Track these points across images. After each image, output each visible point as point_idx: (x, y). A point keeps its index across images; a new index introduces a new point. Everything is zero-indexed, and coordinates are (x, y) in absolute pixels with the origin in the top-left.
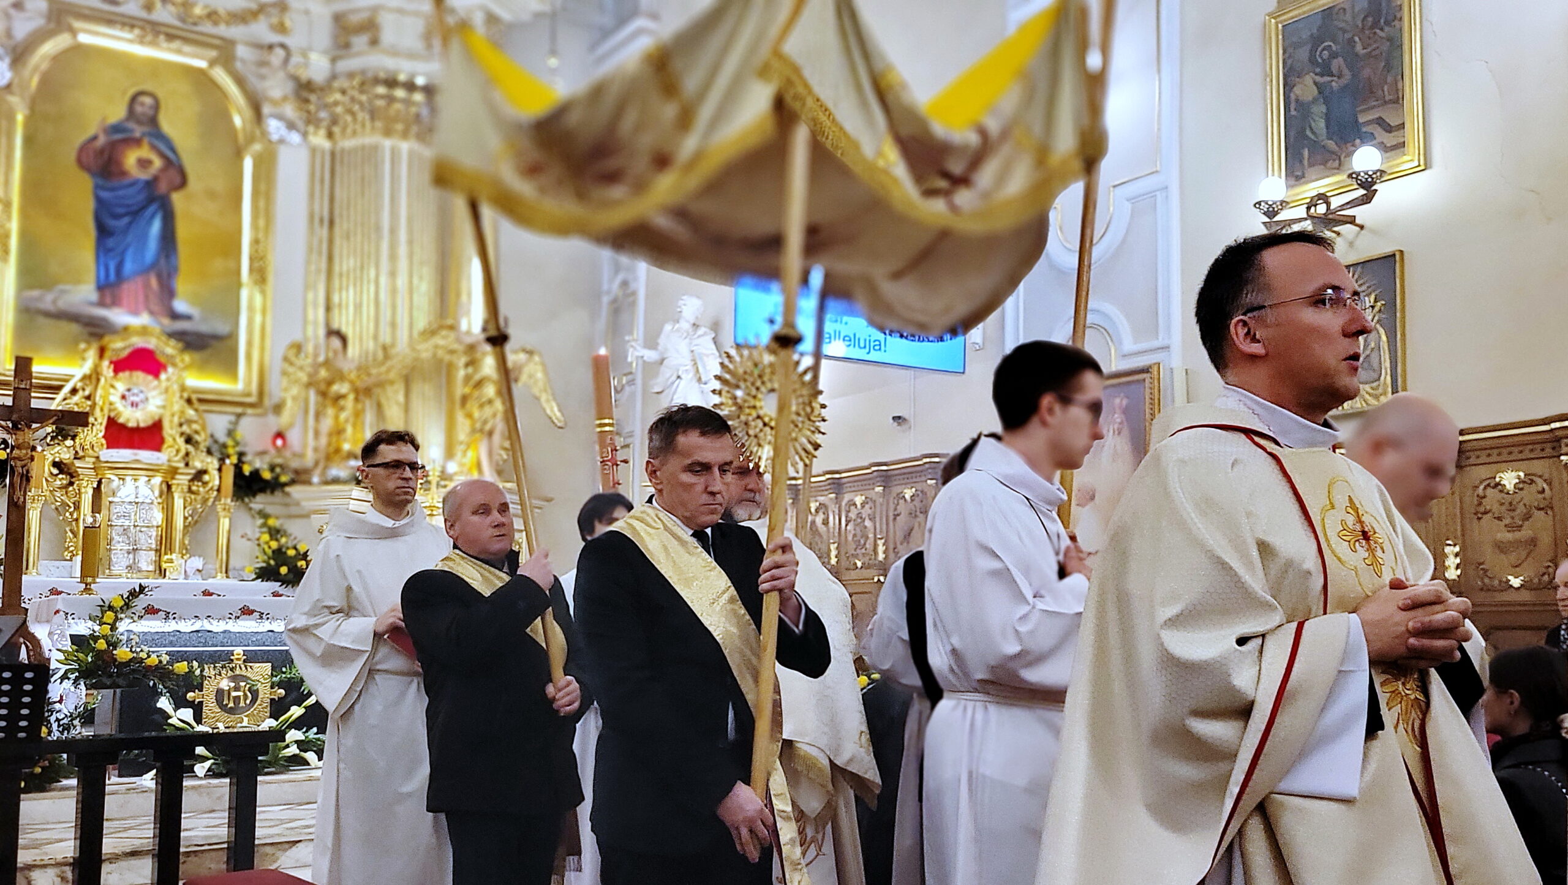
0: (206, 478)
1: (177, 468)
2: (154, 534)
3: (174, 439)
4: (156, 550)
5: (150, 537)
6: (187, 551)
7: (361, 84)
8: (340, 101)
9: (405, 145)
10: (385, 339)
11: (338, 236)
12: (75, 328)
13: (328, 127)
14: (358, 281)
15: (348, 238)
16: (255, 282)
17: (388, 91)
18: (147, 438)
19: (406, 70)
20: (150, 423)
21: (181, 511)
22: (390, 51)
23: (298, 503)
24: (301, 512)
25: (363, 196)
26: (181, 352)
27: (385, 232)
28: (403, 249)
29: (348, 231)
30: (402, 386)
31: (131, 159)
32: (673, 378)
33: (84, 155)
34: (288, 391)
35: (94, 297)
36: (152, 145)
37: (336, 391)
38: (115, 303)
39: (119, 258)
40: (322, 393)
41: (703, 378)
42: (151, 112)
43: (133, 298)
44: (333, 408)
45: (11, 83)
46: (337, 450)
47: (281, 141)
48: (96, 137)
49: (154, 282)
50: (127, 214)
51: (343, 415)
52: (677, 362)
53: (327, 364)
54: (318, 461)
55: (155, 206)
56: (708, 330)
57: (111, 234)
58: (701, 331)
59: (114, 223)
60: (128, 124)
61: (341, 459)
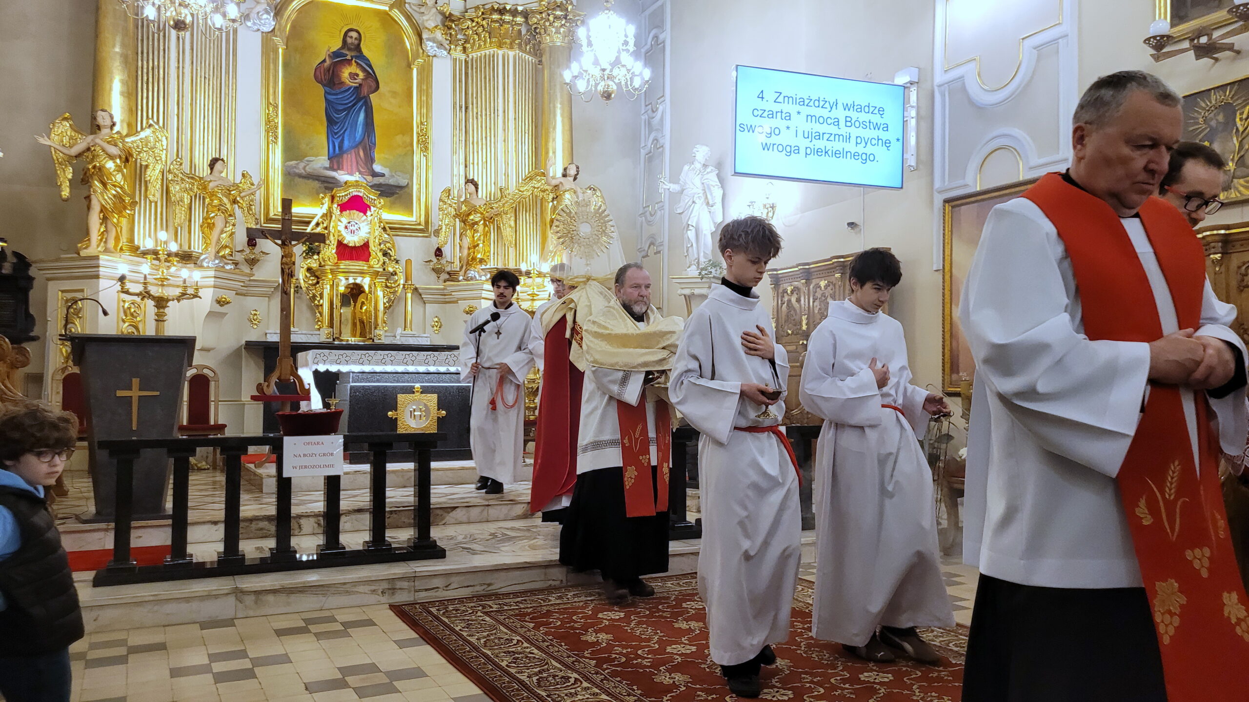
0: (396, 278)
3: (376, 254)
7: (483, 13)
8: (470, 26)
9: (511, 53)
10: (502, 183)
11: (471, 117)
12: (316, 184)
13: (463, 44)
14: (484, 147)
15: (477, 118)
16: (421, 150)
17: (499, 17)
18: (359, 253)
19: (511, 3)
20: (362, 244)
21: (382, 299)
23: (451, 294)
24: (453, 299)
25: (486, 89)
26: (378, 196)
27: (500, 113)
28: (511, 124)
29: (477, 113)
30: (513, 215)
31: (346, 73)
32: (690, 203)
33: (318, 73)
34: (443, 220)
35: (327, 164)
36: (358, 64)
37: (472, 220)
38: (339, 168)
39: (341, 138)
40: (464, 221)
41: (711, 202)
42: (356, 42)
43: (349, 164)
44: (471, 231)
45: (274, 28)
46: (474, 259)
47: (435, 56)
48: (324, 61)
49: (361, 153)
50: (344, 110)
51: (477, 235)
52: (693, 191)
53: (466, 202)
54: (462, 266)
55: (360, 103)
56: (714, 168)
57: (335, 123)
58: (709, 169)
59: (337, 116)
60: (343, 51)
61: (476, 264)
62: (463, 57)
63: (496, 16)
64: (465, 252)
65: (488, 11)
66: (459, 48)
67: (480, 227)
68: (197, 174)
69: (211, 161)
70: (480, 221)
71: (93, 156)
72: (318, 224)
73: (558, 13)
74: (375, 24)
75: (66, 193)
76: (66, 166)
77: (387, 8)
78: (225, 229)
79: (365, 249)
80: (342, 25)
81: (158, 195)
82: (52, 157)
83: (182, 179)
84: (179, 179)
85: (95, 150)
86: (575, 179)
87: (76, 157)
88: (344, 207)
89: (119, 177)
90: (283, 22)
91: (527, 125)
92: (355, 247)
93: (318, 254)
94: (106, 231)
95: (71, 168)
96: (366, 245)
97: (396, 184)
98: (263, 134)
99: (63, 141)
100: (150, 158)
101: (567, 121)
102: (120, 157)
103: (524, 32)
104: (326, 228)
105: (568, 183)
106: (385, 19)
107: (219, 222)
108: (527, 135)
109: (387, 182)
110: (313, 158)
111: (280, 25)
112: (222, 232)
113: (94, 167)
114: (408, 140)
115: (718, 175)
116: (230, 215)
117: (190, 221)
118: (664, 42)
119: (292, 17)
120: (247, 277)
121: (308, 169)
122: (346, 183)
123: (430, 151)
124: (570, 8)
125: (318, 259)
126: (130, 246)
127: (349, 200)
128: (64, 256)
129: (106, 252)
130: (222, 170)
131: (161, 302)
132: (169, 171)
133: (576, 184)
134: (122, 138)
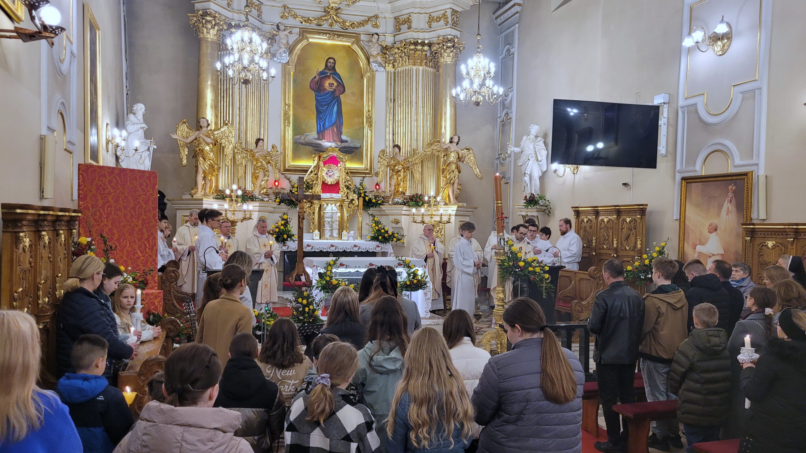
0: (354, 202)
1: (345, 199)
2: (338, 223)
3: (343, 188)
4: (339, 230)
5: (336, 225)
6: (349, 229)
7: (405, 45)
8: (397, 52)
9: (421, 68)
10: (414, 146)
11: (397, 106)
12: (310, 148)
13: (393, 63)
14: (404, 124)
15: (400, 107)
16: (368, 126)
17: (415, 47)
18: (333, 188)
19: (421, 38)
20: (335, 183)
21: (346, 215)
22: (416, 31)
23: (384, 211)
24: (385, 214)
25: (406, 90)
26: (345, 156)
27: (414, 104)
28: (420, 110)
29: (400, 104)
30: (421, 164)
31: (327, 84)
32: (526, 160)
33: (312, 84)
34: (380, 167)
35: (316, 136)
36: (333, 78)
37: (397, 169)
38: (323, 138)
39: (324, 121)
40: (393, 170)
41: (539, 159)
42: (333, 65)
43: (328, 135)
44: (396, 175)
45: (288, 61)
46: (398, 191)
47: (377, 71)
48: (315, 77)
49: (335, 129)
50: (326, 105)
51: (399, 178)
52: (528, 153)
53: (393, 158)
54: (391, 195)
55: (335, 101)
56: (541, 139)
57: (321, 113)
58: (539, 139)
59: (322, 109)
60: (326, 71)
61: (399, 195)
62: (393, 70)
63: (412, 47)
64: (393, 188)
65: (407, 43)
66: (391, 65)
67: (402, 174)
68: (249, 148)
69: (256, 140)
70: (401, 170)
71: (199, 143)
72: (311, 172)
73: (449, 45)
74: (343, 54)
75: (185, 162)
76: (184, 147)
77: (350, 44)
78: (264, 179)
79: (337, 185)
81: (230, 162)
82: (178, 143)
83: (242, 152)
84: (240, 152)
85: (199, 140)
86: (457, 144)
87: (190, 143)
88: (325, 163)
90: (293, 57)
91: (429, 111)
92: (331, 185)
93: (312, 189)
94: (205, 183)
95: (187, 149)
96: (338, 183)
97: (354, 146)
98: (282, 121)
99: (183, 135)
100: (226, 142)
101: (452, 109)
102: (212, 143)
103: (428, 55)
104: (316, 174)
105: (453, 147)
106: (349, 50)
107: (261, 175)
108: (429, 116)
109: (349, 146)
110: (308, 133)
112: (262, 181)
113: (199, 149)
114: (361, 121)
115: (545, 142)
116: (267, 171)
117: (245, 173)
118: (513, 54)
119: (298, 53)
120: (275, 205)
121: (306, 140)
122: (327, 149)
123: (373, 127)
124: (456, 40)
125: (312, 192)
126: (216, 190)
127: (329, 159)
128: (184, 197)
129: (205, 195)
130: (262, 145)
131: (233, 223)
132: (235, 147)
133: (457, 147)
134: (213, 133)
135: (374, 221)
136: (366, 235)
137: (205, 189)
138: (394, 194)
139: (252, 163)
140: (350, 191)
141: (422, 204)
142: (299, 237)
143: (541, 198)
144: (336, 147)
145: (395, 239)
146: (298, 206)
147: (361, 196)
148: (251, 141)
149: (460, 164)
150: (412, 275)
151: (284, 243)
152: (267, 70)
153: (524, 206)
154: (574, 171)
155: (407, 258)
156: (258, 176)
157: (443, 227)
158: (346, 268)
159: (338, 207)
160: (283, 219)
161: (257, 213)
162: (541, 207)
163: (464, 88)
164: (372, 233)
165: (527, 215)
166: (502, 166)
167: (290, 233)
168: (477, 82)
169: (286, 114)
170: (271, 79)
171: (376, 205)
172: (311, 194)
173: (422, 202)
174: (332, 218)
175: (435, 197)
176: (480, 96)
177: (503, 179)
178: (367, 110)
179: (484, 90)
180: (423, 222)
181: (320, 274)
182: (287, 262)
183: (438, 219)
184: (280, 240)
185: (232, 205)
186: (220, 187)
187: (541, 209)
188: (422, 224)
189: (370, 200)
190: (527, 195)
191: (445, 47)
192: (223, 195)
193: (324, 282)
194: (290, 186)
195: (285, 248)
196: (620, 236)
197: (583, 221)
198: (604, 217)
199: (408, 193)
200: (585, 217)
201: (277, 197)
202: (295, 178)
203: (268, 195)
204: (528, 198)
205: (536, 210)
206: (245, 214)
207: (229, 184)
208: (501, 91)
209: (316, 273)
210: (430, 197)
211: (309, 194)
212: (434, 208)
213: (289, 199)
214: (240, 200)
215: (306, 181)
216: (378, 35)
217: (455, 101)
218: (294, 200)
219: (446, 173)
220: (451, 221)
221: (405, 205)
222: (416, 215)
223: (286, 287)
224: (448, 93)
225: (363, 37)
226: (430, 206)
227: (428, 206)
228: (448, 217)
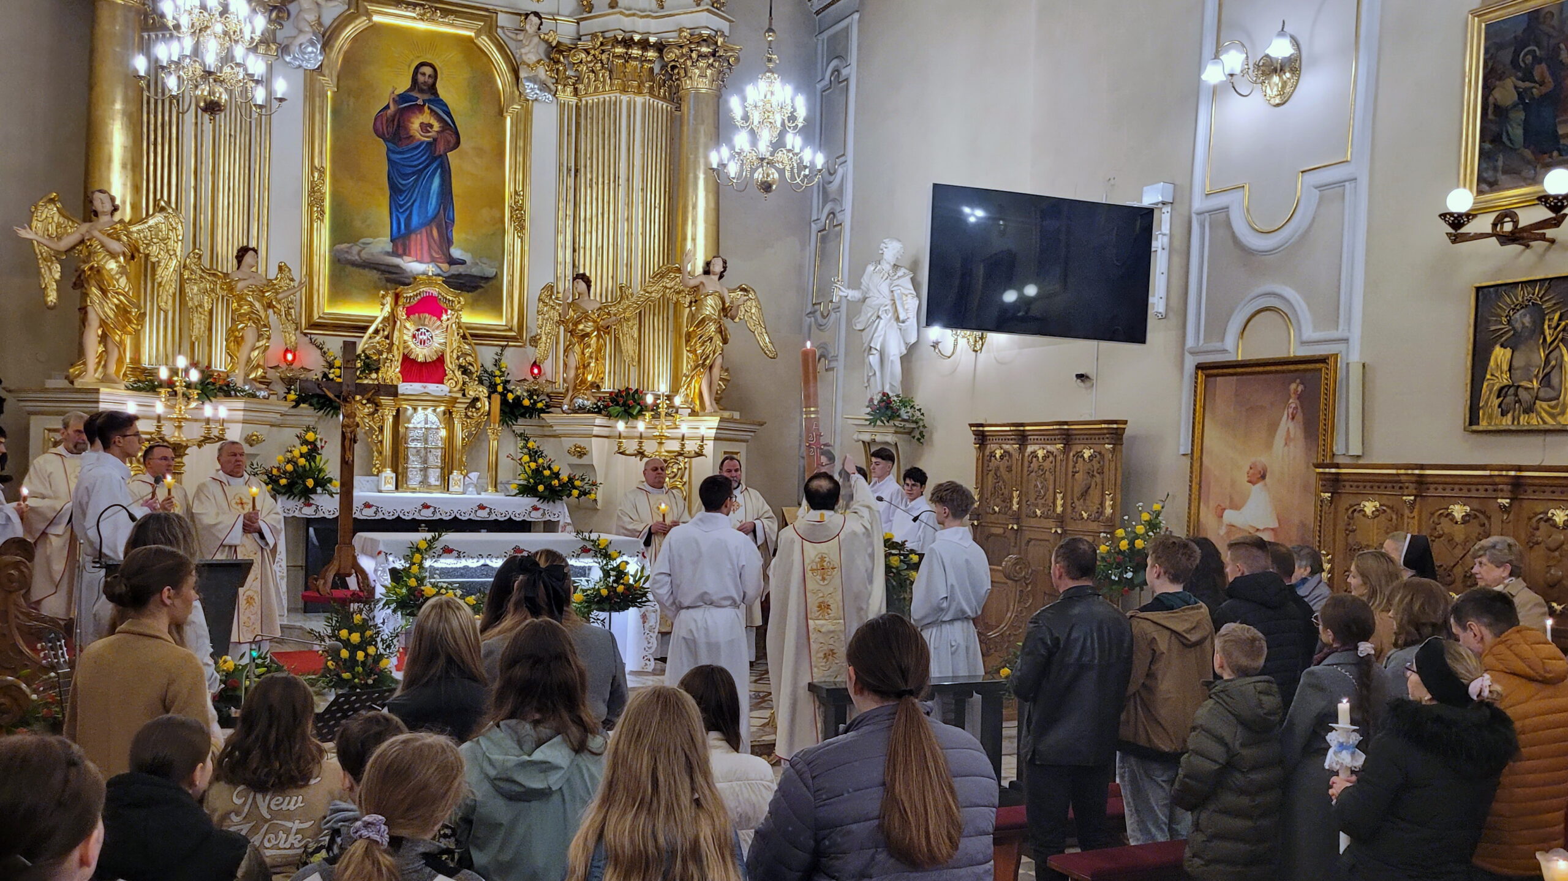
0: (479, 405)
1: (457, 398)
2: (440, 454)
3: (453, 372)
4: (442, 469)
5: (437, 457)
6: (466, 468)
7: (602, 44)
8: (584, 60)
9: (639, 100)
10: (622, 279)
11: (583, 185)
12: (375, 275)
13: (574, 84)
14: (600, 226)
15: (591, 187)
16: (515, 229)
17: (625, 50)
18: (433, 370)
19: (641, 31)
20: (435, 358)
21: (459, 434)
22: (627, 12)
23: (551, 426)
24: (554, 433)
25: (604, 148)
26: (458, 296)
27: (622, 181)
28: (637, 196)
29: (591, 180)
30: (637, 322)
31: (415, 124)
32: (874, 318)
33: (379, 123)
34: (543, 327)
35: (389, 247)
36: (432, 110)
37: (582, 330)
38: (405, 252)
39: (408, 212)
40: (572, 333)
41: (902, 317)
42: (430, 81)
43: (419, 247)
44: (579, 345)
45: (321, 65)
46: (583, 382)
47: (536, 100)
48: (387, 107)
49: (435, 233)
50: (413, 174)
51: (587, 351)
52: (877, 302)
53: (574, 304)
54: (567, 390)
55: (435, 165)
56: (907, 271)
57: (401, 192)
58: (900, 273)
59: (404, 182)
60: (413, 94)
61: (586, 389)
62: (574, 100)
63: (619, 50)
64: (572, 373)
65: (608, 41)
66: (569, 89)
67: (593, 341)
68: (220, 269)
69: (239, 251)
70: (593, 331)
71: (90, 253)
72: (377, 332)
73: (704, 50)
74: (455, 55)
75: (52, 297)
76: (52, 262)
77: (472, 34)
78: (258, 344)
79: (438, 364)
80: (412, 57)
81: (170, 302)
82: (34, 250)
83: (201, 277)
84: (198, 277)
85: (91, 245)
86: (721, 277)
87: (66, 251)
88: (410, 312)
89: (123, 281)
90: (333, 55)
91: (657, 198)
92: (425, 364)
93: (377, 370)
94: (106, 351)
95: (58, 266)
96: (441, 360)
97: (479, 274)
98: (306, 208)
99: (48, 230)
100: (162, 252)
101: (711, 197)
102: (124, 254)
103: (657, 70)
104: (387, 337)
105: (712, 284)
106: (469, 47)
108: (657, 210)
109: (468, 273)
110: (370, 240)
111: (329, 58)
112: (253, 349)
113: (91, 268)
114: (498, 215)
115: (913, 280)
116: (265, 326)
117: (210, 329)
118: (847, 80)
119: (345, 47)
120: (285, 407)
121: (364, 255)
122: (415, 278)
123: (527, 232)
124: (720, 41)
125: (377, 379)
126: (134, 369)
127: (419, 301)
128: (51, 384)
129: (106, 380)
130: (253, 263)
131: (179, 449)
132: (185, 266)
133: (721, 285)
134: (126, 229)
135: (526, 450)
136: (508, 483)
137: (105, 366)
138: (575, 387)
139: (228, 304)
140: (471, 379)
141: (640, 413)
142: (342, 485)
143: (905, 403)
144: (439, 275)
145: (575, 492)
146: (342, 410)
147: (495, 391)
148: (227, 251)
149: (727, 322)
150: (613, 573)
151: (308, 498)
152: (266, 81)
153: (866, 420)
154: (975, 346)
155: (601, 534)
156: (242, 337)
157: (687, 466)
158: (459, 557)
159: (441, 415)
160: (305, 442)
161: (241, 425)
162: (903, 423)
163: (737, 150)
164: (521, 477)
165: (874, 441)
166: (820, 330)
167: (321, 476)
168: (766, 138)
169: (314, 192)
170: (276, 104)
171: (532, 411)
172: (376, 382)
173: (639, 407)
174: (426, 441)
175: (669, 398)
176: (773, 170)
177: (823, 359)
178: (512, 190)
179: (781, 156)
180: (641, 454)
181: (394, 573)
182: (313, 544)
183: (675, 446)
184: (296, 491)
185: (173, 407)
186: (145, 362)
187: (904, 428)
188: (638, 458)
189: (518, 399)
190: (875, 397)
191: (694, 55)
192: (152, 381)
193: (404, 591)
194: (325, 364)
195: (308, 512)
196: (1069, 489)
197: (992, 455)
198: (1036, 447)
199: (607, 387)
200: (997, 446)
201: (289, 390)
202: (334, 344)
203: (268, 384)
204: (876, 402)
205: (892, 430)
206: (209, 429)
207: (167, 356)
208: (820, 160)
209: (383, 568)
210: (657, 397)
211: (371, 382)
212: (665, 422)
213: (318, 391)
214: (195, 393)
215: (363, 351)
216: (540, 18)
217: (717, 178)
218: (331, 396)
219: (696, 342)
220: (705, 452)
221: (599, 412)
222: (625, 438)
223: (310, 604)
224: (702, 161)
225: (503, 20)
226: (656, 416)
227: (653, 417)
228: (699, 443)
